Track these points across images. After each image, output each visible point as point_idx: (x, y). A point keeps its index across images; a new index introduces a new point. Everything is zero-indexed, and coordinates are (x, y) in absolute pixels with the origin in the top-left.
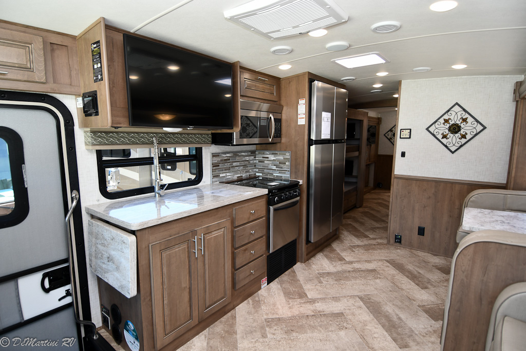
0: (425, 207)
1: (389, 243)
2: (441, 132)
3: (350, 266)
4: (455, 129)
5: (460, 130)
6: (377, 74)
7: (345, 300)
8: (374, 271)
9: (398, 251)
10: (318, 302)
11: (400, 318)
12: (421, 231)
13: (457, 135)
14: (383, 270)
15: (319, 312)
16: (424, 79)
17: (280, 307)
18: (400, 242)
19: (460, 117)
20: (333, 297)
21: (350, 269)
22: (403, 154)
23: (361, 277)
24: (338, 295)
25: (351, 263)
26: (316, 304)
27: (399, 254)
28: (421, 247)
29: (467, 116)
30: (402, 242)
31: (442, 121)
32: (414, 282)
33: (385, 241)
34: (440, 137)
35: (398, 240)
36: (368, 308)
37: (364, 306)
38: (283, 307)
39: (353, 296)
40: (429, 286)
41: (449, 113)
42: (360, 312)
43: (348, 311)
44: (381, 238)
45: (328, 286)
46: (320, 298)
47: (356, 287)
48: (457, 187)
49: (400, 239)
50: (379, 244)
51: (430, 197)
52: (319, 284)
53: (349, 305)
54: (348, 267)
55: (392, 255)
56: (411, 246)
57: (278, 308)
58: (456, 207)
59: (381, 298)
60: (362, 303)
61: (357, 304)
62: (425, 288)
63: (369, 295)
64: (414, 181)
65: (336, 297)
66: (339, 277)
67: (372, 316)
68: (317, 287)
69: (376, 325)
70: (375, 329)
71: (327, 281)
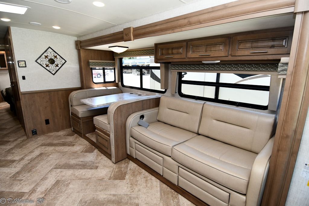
0: (46, 108)
1: (28, 138)
2: (45, 63)
3: (24, 161)
4: (52, 61)
5: (54, 62)
7: (49, 175)
8: (41, 154)
9: (39, 138)
10: (37, 188)
11: (82, 161)
12: (47, 122)
13: (53, 65)
14: (46, 151)
15: (45, 191)
18: (36, 134)
19: (53, 55)
20: (41, 179)
21: (27, 162)
22: (24, 78)
23: (39, 161)
24: (42, 177)
25: (22, 159)
26: (38, 190)
27: (41, 139)
28: (50, 131)
29: (56, 55)
31: (43, 56)
32: (66, 146)
33: (25, 138)
34: (45, 66)
35: (34, 133)
36: (65, 169)
37: (62, 170)
39: (50, 170)
40: (74, 144)
41: (47, 52)
42: (64, 173)
43: (58, 178)
44: (19, 138)
45: (29, 178)
46: (35, 186)
47: (43, 167)
48: (60, 93)
49: (36, 132)
50: (23, 141)
51: (47, 101)
52: (22, 182)
53: (55, 175)
54: (23, 163)
55: (39, 142)
56: (43, 133)
58: (62, 103)
59: (63, 161)
60: (60, 170)
61: (58, 172)
62: (73, 145)
63: (57, 164)
64: (36, 94)
65: (43, 178)
66: (28, 168)
67: (71, 170)
68: (22, 184)
69: (78, 171)
70: (80, 173)
71: (24, 177)
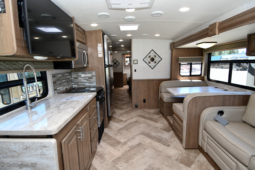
0: (145, 91)
1: (133, 109)
2: (148, 61)
3: (127, 122)
4: (153, 60)
5: (154, 60)
6: (127, 35)
7: (136, 137)
8: (136, 121)
9: (138, 111)
10: (128, 143)
11: (159, 136)
12: (144, 101)
13: (153, 62)
14: (139, 120)
15: (131, 146)
16: (141, 39)
17: (114, 153)
18: (137, 107)
19: (154, 55)
20: (132, 138)
21: (128, 124)
22: (135, 71)
23: (134, 125)
24: (133, 136)
25: (126, 121)
26: (128, 144)
27: (139, 112)
28: (145, 107)
29: (156, 55)
30: (138, 107)
31: (148, 56)
32: (152, 121)
33: (131, 108)
34: (148, 63)
35: (136, 107)
36: (147, 137)
37: (145, 137)
38: (115, 152)
39: (138, 134)
40: (158, 121)
41: (150, 53)
42: (145, 139)
43: (141, 141)
44: (128, 108)
45: (126, 134)
46: (127, 141)
47: (135, 130)
48: (155, 82)
49: (137, 106)
50: (130, 110)
51: (146, 87)
52: (122, 135)
53: (140, 138)
54: (126, 123)
55: (137, 113)
56: (141, 108)
57: (113, 154)
58: (155, 89)
59: (147, 131)
60: (143, 136)
61: (142, 137)
62: (157, 122)
63: (143, 131)
64: (140, 81)
65: (133, 137)
66: (127, 128)
67: (150, 139)
68: (122, 136)
69: (155, 142)
70: (155, 144)
71: (124, 132)
